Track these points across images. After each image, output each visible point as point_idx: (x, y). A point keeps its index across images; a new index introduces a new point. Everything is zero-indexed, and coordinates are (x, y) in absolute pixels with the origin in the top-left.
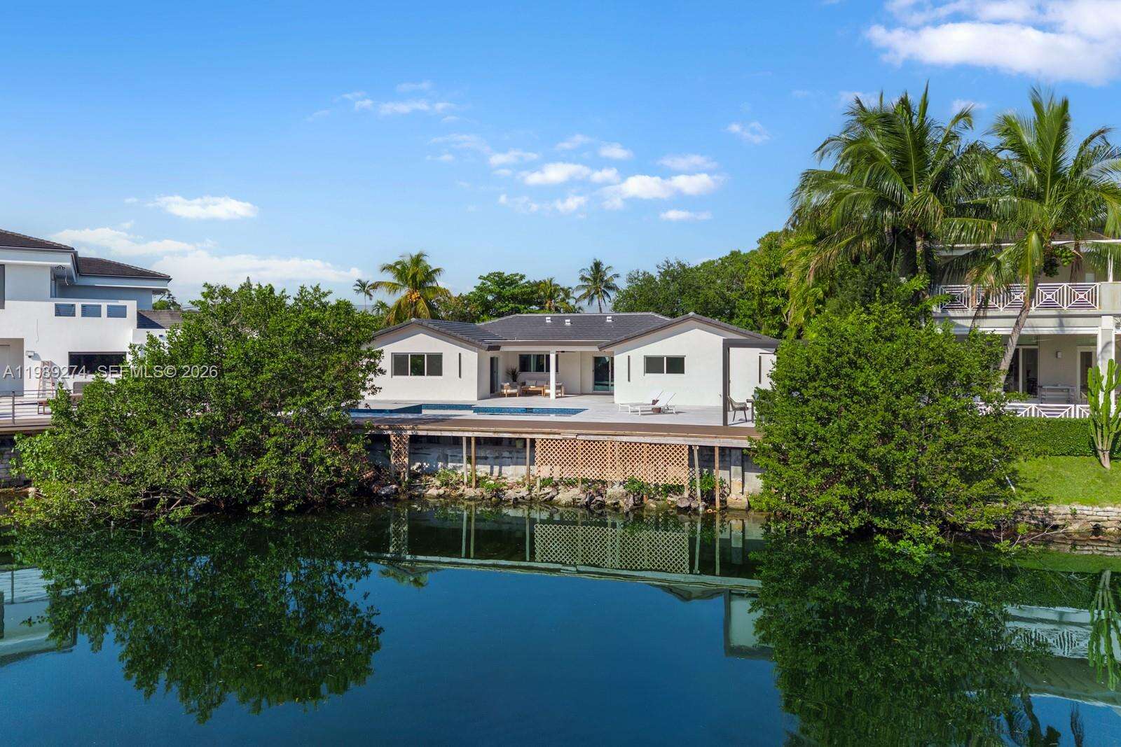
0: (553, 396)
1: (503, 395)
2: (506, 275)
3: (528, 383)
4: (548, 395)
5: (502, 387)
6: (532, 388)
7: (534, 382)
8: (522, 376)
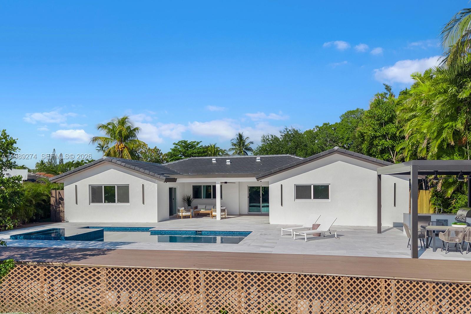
0: (218, 218)
1: (180, 217)
2: (188, 142)
3: (199, 207)
4: (215, 216)
5: (179, 211)
6: (203, 211)
7: (204, 206)
8: (195, 202)
